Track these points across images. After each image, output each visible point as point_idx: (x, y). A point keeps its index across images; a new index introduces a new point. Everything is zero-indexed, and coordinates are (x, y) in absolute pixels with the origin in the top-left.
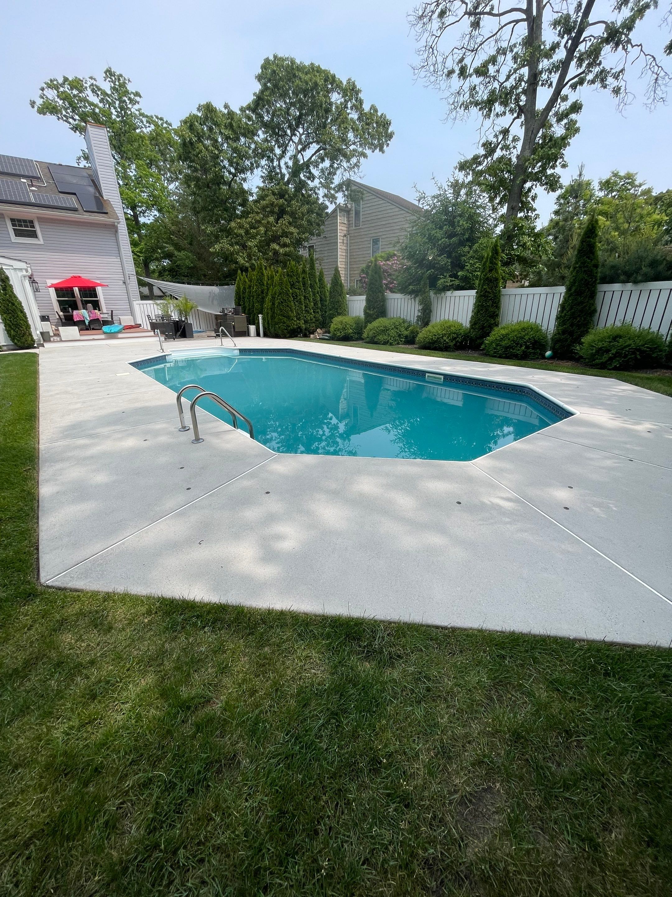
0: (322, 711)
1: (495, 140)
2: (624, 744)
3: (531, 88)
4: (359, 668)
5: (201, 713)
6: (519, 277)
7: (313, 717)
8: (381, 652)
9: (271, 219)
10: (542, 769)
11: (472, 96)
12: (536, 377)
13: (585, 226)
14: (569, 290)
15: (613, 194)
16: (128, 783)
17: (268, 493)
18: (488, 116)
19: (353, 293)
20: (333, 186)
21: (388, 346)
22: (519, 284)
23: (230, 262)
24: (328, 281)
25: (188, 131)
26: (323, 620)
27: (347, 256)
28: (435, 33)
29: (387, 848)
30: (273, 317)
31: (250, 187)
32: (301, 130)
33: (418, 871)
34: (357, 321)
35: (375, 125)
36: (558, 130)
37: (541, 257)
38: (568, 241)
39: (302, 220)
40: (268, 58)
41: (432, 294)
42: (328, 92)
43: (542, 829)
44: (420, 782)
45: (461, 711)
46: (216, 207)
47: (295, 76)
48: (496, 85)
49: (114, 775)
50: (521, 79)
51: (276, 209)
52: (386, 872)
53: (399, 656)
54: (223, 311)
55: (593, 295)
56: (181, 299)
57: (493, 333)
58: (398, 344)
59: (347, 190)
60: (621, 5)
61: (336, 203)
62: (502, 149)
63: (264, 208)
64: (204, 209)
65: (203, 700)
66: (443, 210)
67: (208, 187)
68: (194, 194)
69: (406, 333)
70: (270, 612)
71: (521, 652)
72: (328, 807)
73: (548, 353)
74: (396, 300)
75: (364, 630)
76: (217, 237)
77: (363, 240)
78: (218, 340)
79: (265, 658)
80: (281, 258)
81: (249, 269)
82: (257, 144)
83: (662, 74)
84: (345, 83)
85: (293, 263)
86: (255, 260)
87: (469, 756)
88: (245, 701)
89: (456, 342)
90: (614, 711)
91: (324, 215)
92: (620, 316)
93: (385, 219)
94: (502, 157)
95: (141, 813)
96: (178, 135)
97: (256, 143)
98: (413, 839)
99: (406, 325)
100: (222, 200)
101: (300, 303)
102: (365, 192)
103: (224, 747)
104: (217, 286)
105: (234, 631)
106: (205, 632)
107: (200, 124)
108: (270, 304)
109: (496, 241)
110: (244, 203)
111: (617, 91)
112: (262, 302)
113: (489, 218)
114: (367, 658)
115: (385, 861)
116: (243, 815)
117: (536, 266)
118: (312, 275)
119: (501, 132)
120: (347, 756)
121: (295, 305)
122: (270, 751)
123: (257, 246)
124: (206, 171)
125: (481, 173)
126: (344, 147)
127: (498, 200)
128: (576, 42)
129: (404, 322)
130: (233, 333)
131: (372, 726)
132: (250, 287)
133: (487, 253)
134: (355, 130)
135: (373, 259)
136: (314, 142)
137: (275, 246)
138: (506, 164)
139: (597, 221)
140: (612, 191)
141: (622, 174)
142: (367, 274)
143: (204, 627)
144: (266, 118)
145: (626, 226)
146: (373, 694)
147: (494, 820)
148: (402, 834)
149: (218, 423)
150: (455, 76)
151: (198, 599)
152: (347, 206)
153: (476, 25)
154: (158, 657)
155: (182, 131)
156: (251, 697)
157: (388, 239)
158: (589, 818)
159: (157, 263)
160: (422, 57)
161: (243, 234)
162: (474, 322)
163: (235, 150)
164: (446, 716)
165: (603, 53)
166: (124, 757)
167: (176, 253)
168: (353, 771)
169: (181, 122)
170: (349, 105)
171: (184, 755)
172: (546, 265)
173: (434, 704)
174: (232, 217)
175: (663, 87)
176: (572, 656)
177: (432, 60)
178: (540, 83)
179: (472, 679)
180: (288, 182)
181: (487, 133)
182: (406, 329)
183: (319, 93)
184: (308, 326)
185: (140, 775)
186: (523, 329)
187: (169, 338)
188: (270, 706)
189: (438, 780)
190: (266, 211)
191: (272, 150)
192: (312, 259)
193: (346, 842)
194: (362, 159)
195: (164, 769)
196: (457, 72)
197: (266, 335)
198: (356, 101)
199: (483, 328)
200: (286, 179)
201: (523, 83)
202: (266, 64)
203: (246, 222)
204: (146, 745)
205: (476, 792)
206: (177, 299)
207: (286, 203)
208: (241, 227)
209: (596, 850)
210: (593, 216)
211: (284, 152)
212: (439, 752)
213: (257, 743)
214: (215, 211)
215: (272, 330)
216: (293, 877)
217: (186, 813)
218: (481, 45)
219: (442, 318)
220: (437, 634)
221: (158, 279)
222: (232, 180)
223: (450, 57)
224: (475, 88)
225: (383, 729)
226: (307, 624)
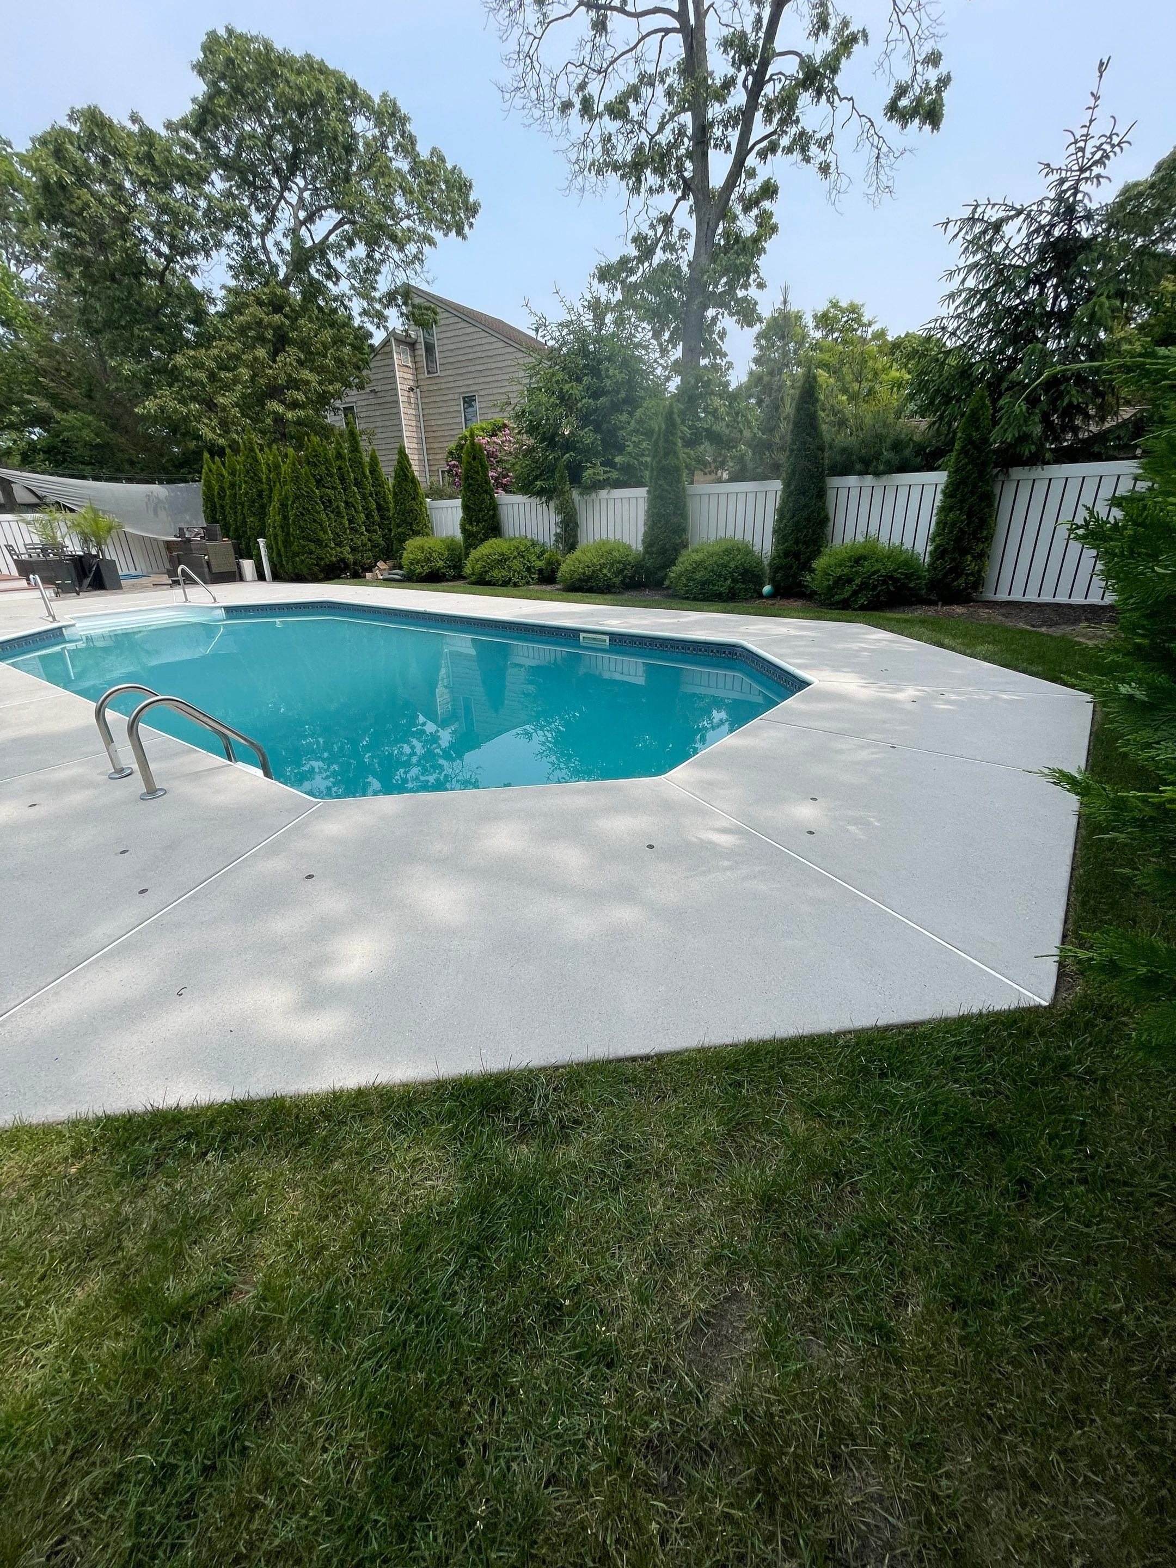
0: (451, 1250)
1: (651, 233)
2: (912, 1170)
3: (699, 151)
4: (511, 1158)
5: (216, 1319)
6: (713, 466)
7: (436, 1264)
8: (546, 1122)
9: (261, 353)
10: (807, 1240)
11: (606, 152)
12: (753, 629)
13: (799, 384)
14: (787, 485)
15: (836, 335)
16: (68, 1498)
17: (310, 877)
18: (636, 190)
19: (438, 494)
20: (377, 295)
21: (510, 589)
22: (713, 477)
23: (184, 435)
24: (388, 471)
25: (51, 161)
26: (438, 1089)
27: (418, 427)
28: (531, 30)
29: (584, 1446)
30: (287, 543)
31: (208, 286)
32: (302, 183)
33: (638, 1463)
34: (451, 545)
35: (443, 187)
36: (747, 226)
37: (741, 432)
38: (777, 408)
39: (325, 356)
40: (214, 32)
41: (575, 494)
42: (346, 112)
43: (813, 1333)
44: (628, 1318)
45: (681, 1186)
46: (138, 322)
47: (275, 74)
48: (644, 138)
49: (34, 1493)
50: (681, 133)
51: (269, 334)
52: (585, 1485)
53: (576, 1122)
54: (181, 532)
55: (821, 494)
56: (82, 511)
57: (680, 559)
58: (528, 583)
59: (405, 303)
60: (818, 30)
61: (386, 328)
62: (664, 250)
63: (242, 330)
64: (109, 324)
65: (216, 1293)
66: (579, 349)
67: (113, 280)
68: (83, 292)
69: (540, 564)
70: (336, 1096)
71: (764, 1071)
72: (478, 1411)
73: (767, 589)
74: (516, 507)
75: (513, 1091)
76: (147, 384)
77: (445, 398)
78: (178, 592)
79: (335, 1182)
80: (292, 429)
81: (228, 450)
82: (210, 201)
83: (885, 149)
84: (377, 100)
85: (316, 439)
86: (238, 433)
87: (699, 1254)
88: (304, 1272)
89: (624, 577)
90: (897, 1126)
91: (367, 350)
92: (862, 527)
93: (481, 361)
94: (667, 263)
95: (107, 1546)
96: (29, 168)
97: (208, 198)
98: (624, 1417)
99: (538, 550)
100: (149, 309)
101: (339, 514)
102: (438, 310)
103: (269, 1368)
104: (161, 483)
105: (269, 1147)
106: (208, 1163)
107: (79, 148)
108: (278, 518)
109: (671, 405)
110: (199, 317)
111: (824, 169)
112: (262, 513)
113: (655, 365)
114: (522, 1137)
115: (583, 1467)
116: (319, 1478)
117: (735, 447)
118: (357, 463)
119: (660, 220)
120: (502, 1313)
121: (329, 519)
122: (360, 1348)
123: (237, 405)
124: (103, 247)
125: (635, 286)
126: (390, 222)
127: (667, 335)
128: (759, 81)
129: (533, 545)
130: (208, 577)
131: (542, 1252)
132: (233, 485)
133: (658, 424)
134: (407, 191)
135: (467, 434)
136: (331, 207)
137: (274, 406)
138: (674, 276)
139: (815, 378)
140: (832, 331)
141: (844, 304)
142: (459, 458)
143: (205, 1154)
144: (224, 151)
145: (856, 386)
146: (537, 1197)
147: (746, 1341)
148: (607, 1412)
149: (195, 756)
150: (575, 111)
151: (186, 1102)
152: (408, 335)
153: (600, 26)
154: (108, 1236)
155: (37, 160)
156: (315, 1260)
157: (491, 398)
158: (875, 1295)
159: (14, 435)
160: (513, 71)
161: (205, 380)
162: (650, 542)
163: (164, 209)
164: (661, 1201)
165: (800, 104)
166: (54, 1451)
167: (58, 415)
168: (515, 1335)
169: (33, 140)
170: (390, 143)
171: (186, 1410)
172: (749, 446)
173: (640, 1186)
174: (176, 345)
175: (887, 169)
176: (836, 1060)
177: (531, 79)
178: (712, 142)
179: (696, 1130)
180: (286, 282)
181: (639, 220)
182: (539, 557)
183: (328, 114)
184: (359, 556)
185: (94, 1474)
186: (727, 552)
187: (65, 592)
188: (354, 1268)
189: (656, 1307)
190: (248, 337)
191: (245, 216)
192: (352, 434)
193: (514, 1459)
194: (427, 248)
195: (148, 1447)
196: (578, 106)
197: (277, 577)
198: (402, 136)
199: (663, 551)
200: (281, 276)
201: (686, 140)
202: (212, 45)
203: (208, 357)
204: (101, 1413)
205: (715, 1307)
206: (72, 510)
207: (287, 322)
208: (198, 365)
209: (889, 1340)
210: (809, 369)
211: (271, 220)
212: (653, 1262)
213: (335, 1341)
214: (136, 331)
215: (289, 567)
216: (427, 1553)
217: (205, 1512)
218: (612, 63)
219: (597, 537)
220: (634, 1070)
221: (20, 468)
222: (166, 268)
223: (563, 77)
224: (609, 140)
225: (562, 1250)
226: (410, 1104)
